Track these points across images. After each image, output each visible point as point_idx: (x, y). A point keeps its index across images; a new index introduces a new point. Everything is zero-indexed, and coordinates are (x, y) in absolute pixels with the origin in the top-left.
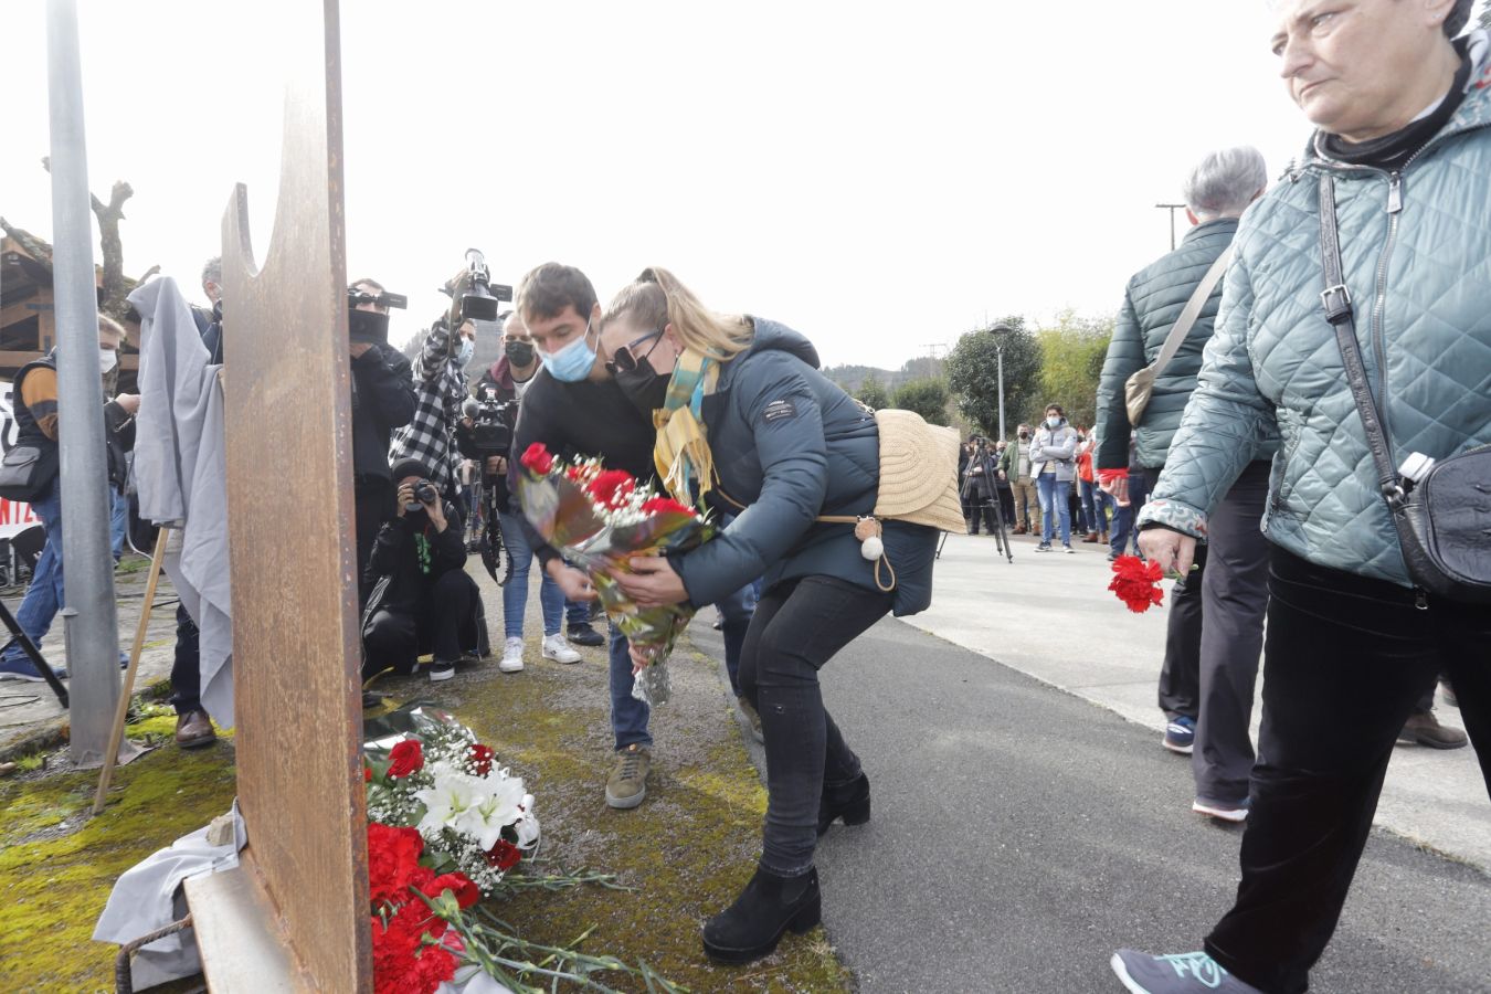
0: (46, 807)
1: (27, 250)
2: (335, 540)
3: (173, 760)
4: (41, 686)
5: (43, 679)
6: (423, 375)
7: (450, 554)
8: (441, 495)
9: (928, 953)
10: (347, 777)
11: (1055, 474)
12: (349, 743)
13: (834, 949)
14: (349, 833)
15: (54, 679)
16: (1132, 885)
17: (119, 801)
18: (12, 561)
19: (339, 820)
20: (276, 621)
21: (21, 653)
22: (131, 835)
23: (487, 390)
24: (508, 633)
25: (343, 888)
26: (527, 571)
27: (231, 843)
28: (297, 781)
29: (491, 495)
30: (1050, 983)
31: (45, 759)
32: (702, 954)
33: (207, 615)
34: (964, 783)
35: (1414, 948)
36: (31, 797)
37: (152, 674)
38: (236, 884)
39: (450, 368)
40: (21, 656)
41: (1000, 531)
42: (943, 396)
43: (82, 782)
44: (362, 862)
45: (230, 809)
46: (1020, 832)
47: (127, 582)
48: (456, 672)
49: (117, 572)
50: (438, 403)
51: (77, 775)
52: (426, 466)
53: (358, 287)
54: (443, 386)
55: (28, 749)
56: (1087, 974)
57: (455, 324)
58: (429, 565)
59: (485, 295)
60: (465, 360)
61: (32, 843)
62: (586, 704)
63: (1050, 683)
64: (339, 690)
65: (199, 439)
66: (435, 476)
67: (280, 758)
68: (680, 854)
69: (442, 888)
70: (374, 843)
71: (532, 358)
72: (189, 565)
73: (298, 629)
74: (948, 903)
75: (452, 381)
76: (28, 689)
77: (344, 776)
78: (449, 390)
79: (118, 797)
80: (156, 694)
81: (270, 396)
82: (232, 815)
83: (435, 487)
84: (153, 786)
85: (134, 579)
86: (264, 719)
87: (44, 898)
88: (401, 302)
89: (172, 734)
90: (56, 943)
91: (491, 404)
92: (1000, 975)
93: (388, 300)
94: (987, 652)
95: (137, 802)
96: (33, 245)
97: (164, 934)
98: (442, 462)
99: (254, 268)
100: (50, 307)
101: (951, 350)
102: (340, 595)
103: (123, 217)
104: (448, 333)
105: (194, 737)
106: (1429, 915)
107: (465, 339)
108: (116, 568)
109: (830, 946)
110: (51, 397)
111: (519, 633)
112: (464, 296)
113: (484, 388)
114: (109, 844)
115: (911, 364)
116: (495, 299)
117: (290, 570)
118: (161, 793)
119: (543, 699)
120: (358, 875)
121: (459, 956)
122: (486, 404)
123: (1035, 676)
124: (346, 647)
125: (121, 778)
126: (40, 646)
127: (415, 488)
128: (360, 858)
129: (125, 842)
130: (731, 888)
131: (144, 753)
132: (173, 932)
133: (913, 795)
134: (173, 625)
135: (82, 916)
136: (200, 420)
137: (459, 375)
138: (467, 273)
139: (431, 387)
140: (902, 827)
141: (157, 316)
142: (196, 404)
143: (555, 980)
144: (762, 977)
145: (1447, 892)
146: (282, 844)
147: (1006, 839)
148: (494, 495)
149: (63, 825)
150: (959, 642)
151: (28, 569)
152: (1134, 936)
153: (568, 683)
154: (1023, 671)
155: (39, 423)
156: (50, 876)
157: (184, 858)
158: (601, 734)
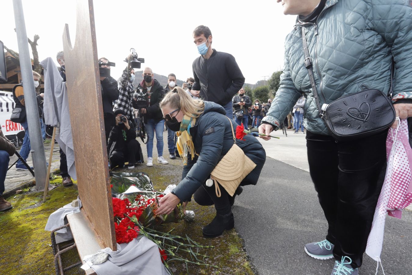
0: (31, 201)
1: (13, 55)
2: (98, 119)
3: (63, 189)
4: (28, 172)
5: (28, 170)
6: (122, 86)
7: (132, 135)
8: (128, 119)
9: (263, 235)
10: (106, 183)
11: (299, 112)
12: (105, 174)
13: (238, 234)
14: (107, 198)
15: (31, 170)
16: (319, 218)
17: (49, 199)
18: (17, 140)
19: (104, 195)
20: (84, 146)
21: (21, 163)
22: (53, 207)
23: (140, 90)
24: (148, 156)
25: (106, 213)
26: (153, 139)
27: (78, 206)
28: (93, 188)
29: (142, 119)
30: (296, 242)
31: (30, 189)
32: (203, 235)
33: (68, 150)
34: (273, 193)
35: (398, 233)
36: (27, 198)
37: (56, 168)
38: (80, 216)
39: (129, 83)
40: (21, 164)
41: (284, 128)
42: (268, 91)
43: (40, 195)
44: (111, 205)
45: (77, 198)
46: (289, 205)
47: (47, 145)
48: (135, 167)
49: (44, 143)
50: (126, 93)
51: (38, 193)
52: (124, 111)
53: (101, 60)
54: (127, 88)
55: (25, 187)
56: (307, 240)
57: (129, 70)
58: (126, 138)
59: (137, 61)
60: (133, 80)
61: (28, 209)
62: (170, 174)
63: (297, 167)
64: (102, 160)
65: (62, 102)
66: (126, 114)
67: (88, 182)
68: (196, 211)
69: (133, 215)
70: (114, 202)
71: (151, 80)
72: (62, 137)
73: (90, 146)
74: (269, 222)
75: (130, 87)
76: (24, 172)
77: (105, 183)
78: (129, 90)
79: (49, 198)
80: (56, 173)
81: (79, 83)
82: (78, 199)
83: (126, 117)
84: (57, 195)
85: (49, 145)
86: (84, 173)
87: (32, 222)
88: (113, 64)
89: (62, 183)
90: (36, 233)
91: (141, 94)
92: (283, 240)
93: (110, 64)
94: (280, 160)
95: (54, 199)
96: (14, 53)
97: (62, 228)
98: (128, 110)
99: (72, 48)
100: (20, 71)
101: (270, 77)
102: (100, 134)
103: (37, 45)
104: (127, 73)
105: (67, 183)
106: (403, 225)
107: (132, 75)
108: (44, 142)
109: (237, 233)
110: (22, 94)
111: (151, 156)
112: (131, 62)
113: (139, 89)
114: (48, 209)
115: (259, 82)
116: (140, 62)
117: (87, 131)
118: (60, 197)
119: (158, 173)
120: (110, 209)
121: (138, 232)
122: (140, 94)
123: (293, 166)
124: (103, 148)
125: (49, 193)
126: (26, 161)
127: (121, 118)
128: (110, 204)
129: (52, 209)
130: (210, 219)
131: (55, 188)
132: (64, 227)
133: (259, 196)
134: (59, 155)
135: (42, 226)
136: (62, 97)
137: (132, 85)
138: (131, 55)
139: (124, 89)
140: (256, 204)
141: (47, 68)
142: (60, 93)
143: (164, 239)
144: (219, 240)
145: (408, 219)
146: (91, 205)
147: (285, 207)
148: (143, 119)
149: (36, 205)
150: (272, 157)
151: (21, 142)
152: (320, 230)
153: (165, 169)
154: (290, 164)
155: (20, 101)
156: (33, 217)
157: (66, 210)
158: (174, 182)
